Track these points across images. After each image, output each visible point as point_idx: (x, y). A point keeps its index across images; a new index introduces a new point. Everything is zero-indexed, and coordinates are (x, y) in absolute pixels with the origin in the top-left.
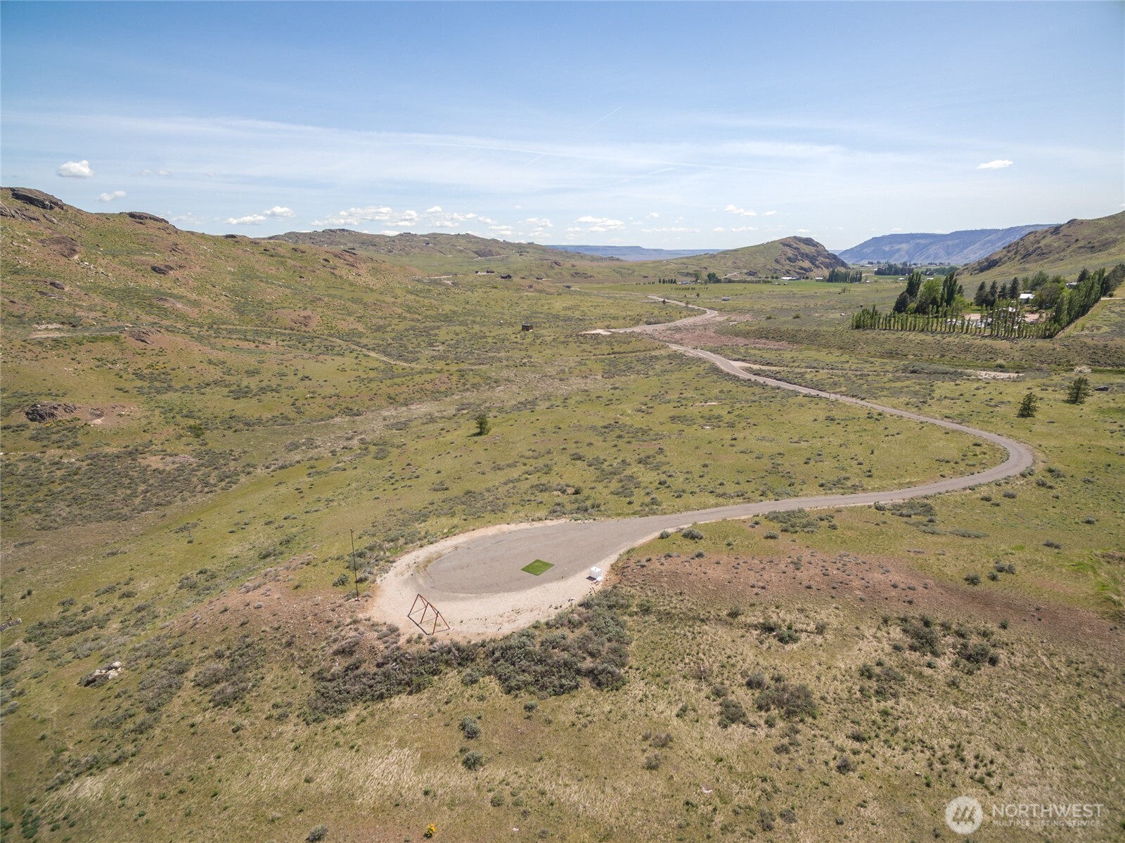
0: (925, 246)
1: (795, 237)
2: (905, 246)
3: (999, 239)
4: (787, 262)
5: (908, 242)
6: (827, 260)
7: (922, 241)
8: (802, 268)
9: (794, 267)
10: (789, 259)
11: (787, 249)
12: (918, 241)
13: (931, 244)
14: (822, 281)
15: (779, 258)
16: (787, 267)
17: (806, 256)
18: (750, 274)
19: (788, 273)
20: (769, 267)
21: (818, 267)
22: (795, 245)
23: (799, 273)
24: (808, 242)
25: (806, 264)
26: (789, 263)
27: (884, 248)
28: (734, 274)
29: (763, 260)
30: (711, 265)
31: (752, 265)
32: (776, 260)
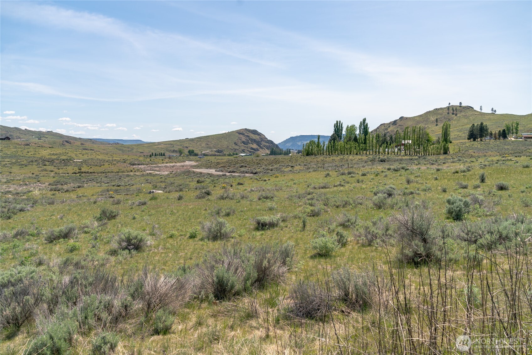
1: (246, 129)
4: (242, 144)
6: (267, 144)
8: (252, 149)
9: (247, 147)
10: (243, 142)
11: (241, 136)
14: (265, 155)
15: (237, 142)
16: (243, 148)
17: (254, 141)
19: (243, 151)
20: (230, 147)
21: (262, 148)
22: (246, 134)
23: (250, 152)
24: (255, 132)
25: (255, 146)
26: (244, 145)
27: (298, 143)
28: (207, 151)
29: (227, 143)
30: (191, 146)
31: (219, 146)
32: (235, 143)
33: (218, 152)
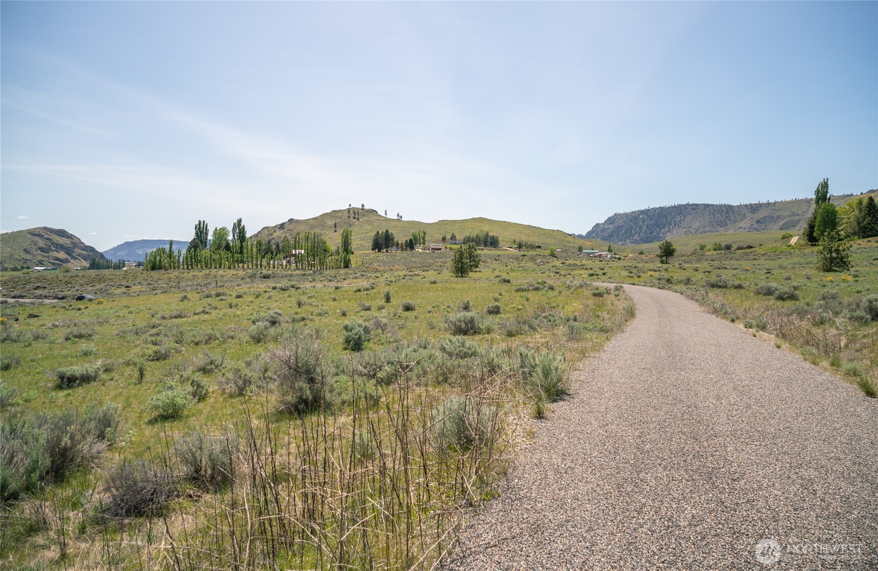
1: (45, 228)
4: (39, 252)
6: (85, 252)
8: (57, 259)
9: (48, 257)
10: (41, 249)
11: (37, 238)
14: (80, 270)
15: (28, 247)
16: (40, 258)
17: (61, 247)
19: (41, 263)
20: (16, 257)
21: (75, 259)
22: (46, 236)
23: (54, 264)
24: (62, 233)
25: (62, 255)
26: (42, 253)
27: (137, 251)
29: (9, 249)
32: (25, 250)
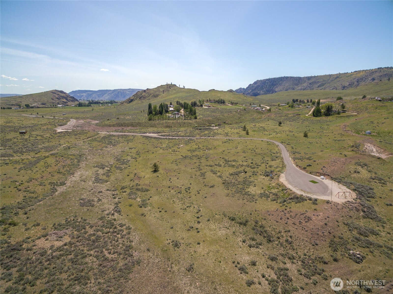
0: (91, 94)
1: (56, 90)
2: (84, 94)
3: (112, 93)
4: (57, 99)
5: (85, 93)
6: (71, 99)
7: (90, 93)
8: (63, 102)
9: (60, 101)
10: (57, 98)
11: (55, 94)
12: (88, 93)
13: (93, 94)
14: (74, 106)
15: (53, 98)
16: (58, 102)
17: (63, 97)
18: (43, 104)
19: (58, 104)
20: (50, 101)
21: (69, 101)
22: (57, 93)
23: (63, 104)
24: (62, 92)
25: (65, 100)
26: (58, 100)
27: (77, 95)
28: (36, 104)
29: (46, 99)
30: (22, 101)
31: (42, 101)
32: (52, 99)
33: (43, 105)
